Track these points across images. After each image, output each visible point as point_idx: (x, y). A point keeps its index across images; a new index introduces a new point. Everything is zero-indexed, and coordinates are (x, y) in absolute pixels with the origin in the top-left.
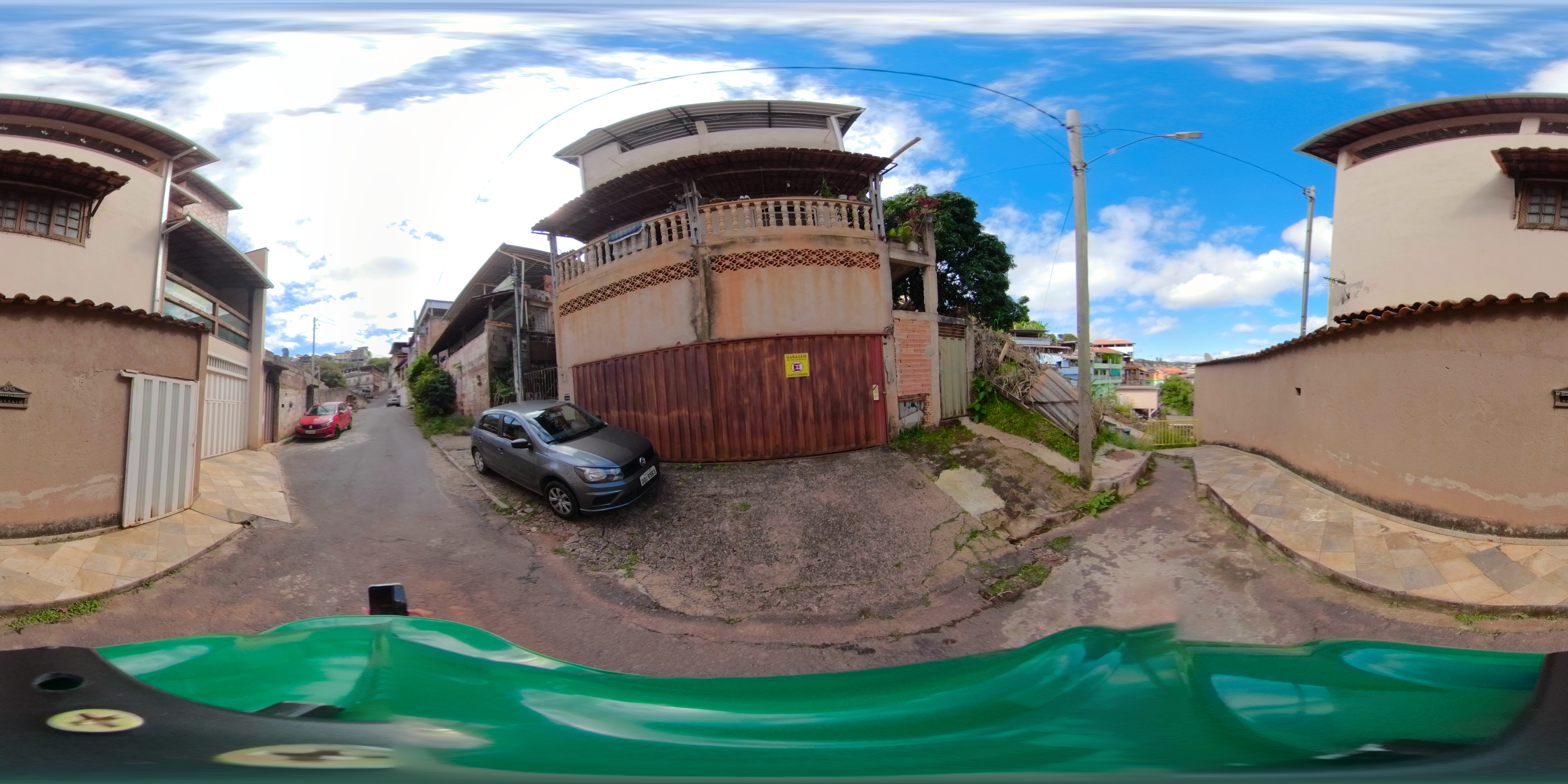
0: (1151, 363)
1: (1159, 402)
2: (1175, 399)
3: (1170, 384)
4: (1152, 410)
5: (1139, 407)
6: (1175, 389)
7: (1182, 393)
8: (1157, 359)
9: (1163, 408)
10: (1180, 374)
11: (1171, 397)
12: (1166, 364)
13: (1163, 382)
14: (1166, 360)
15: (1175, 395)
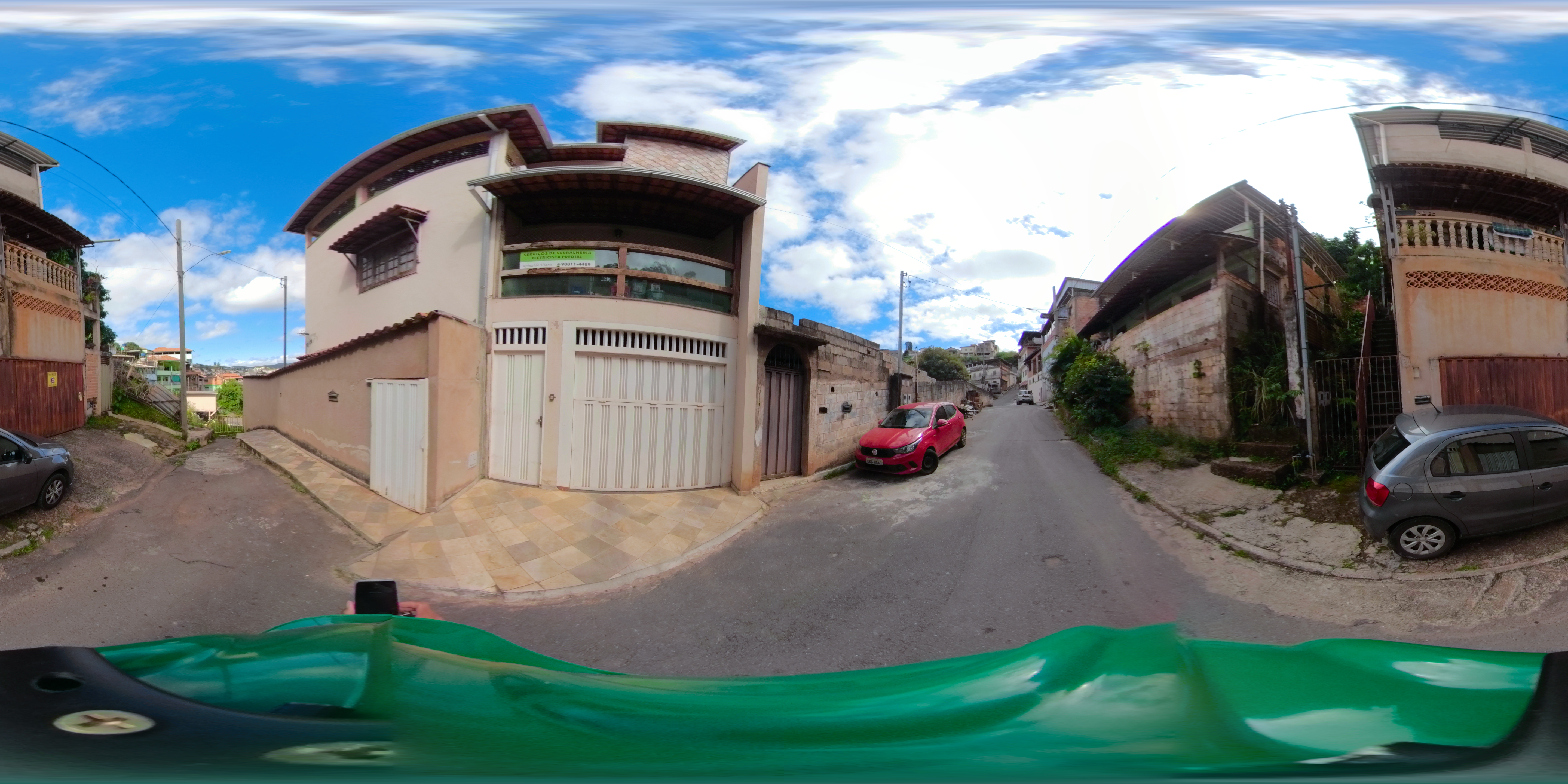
0: (209, 368)
1: (217, 405)
2: (233, 402)
3: (228, 389)
4: (211, 413)
5: (201, 409)
6: (232, 394)
7: (239, 397)
8: (215, 363)
9: (222, 411)
10: (237, 379)
11: (229, 401)
12: (223, 368)
13: (221, 387)
14: (224, 364)
15: (233, 399)
